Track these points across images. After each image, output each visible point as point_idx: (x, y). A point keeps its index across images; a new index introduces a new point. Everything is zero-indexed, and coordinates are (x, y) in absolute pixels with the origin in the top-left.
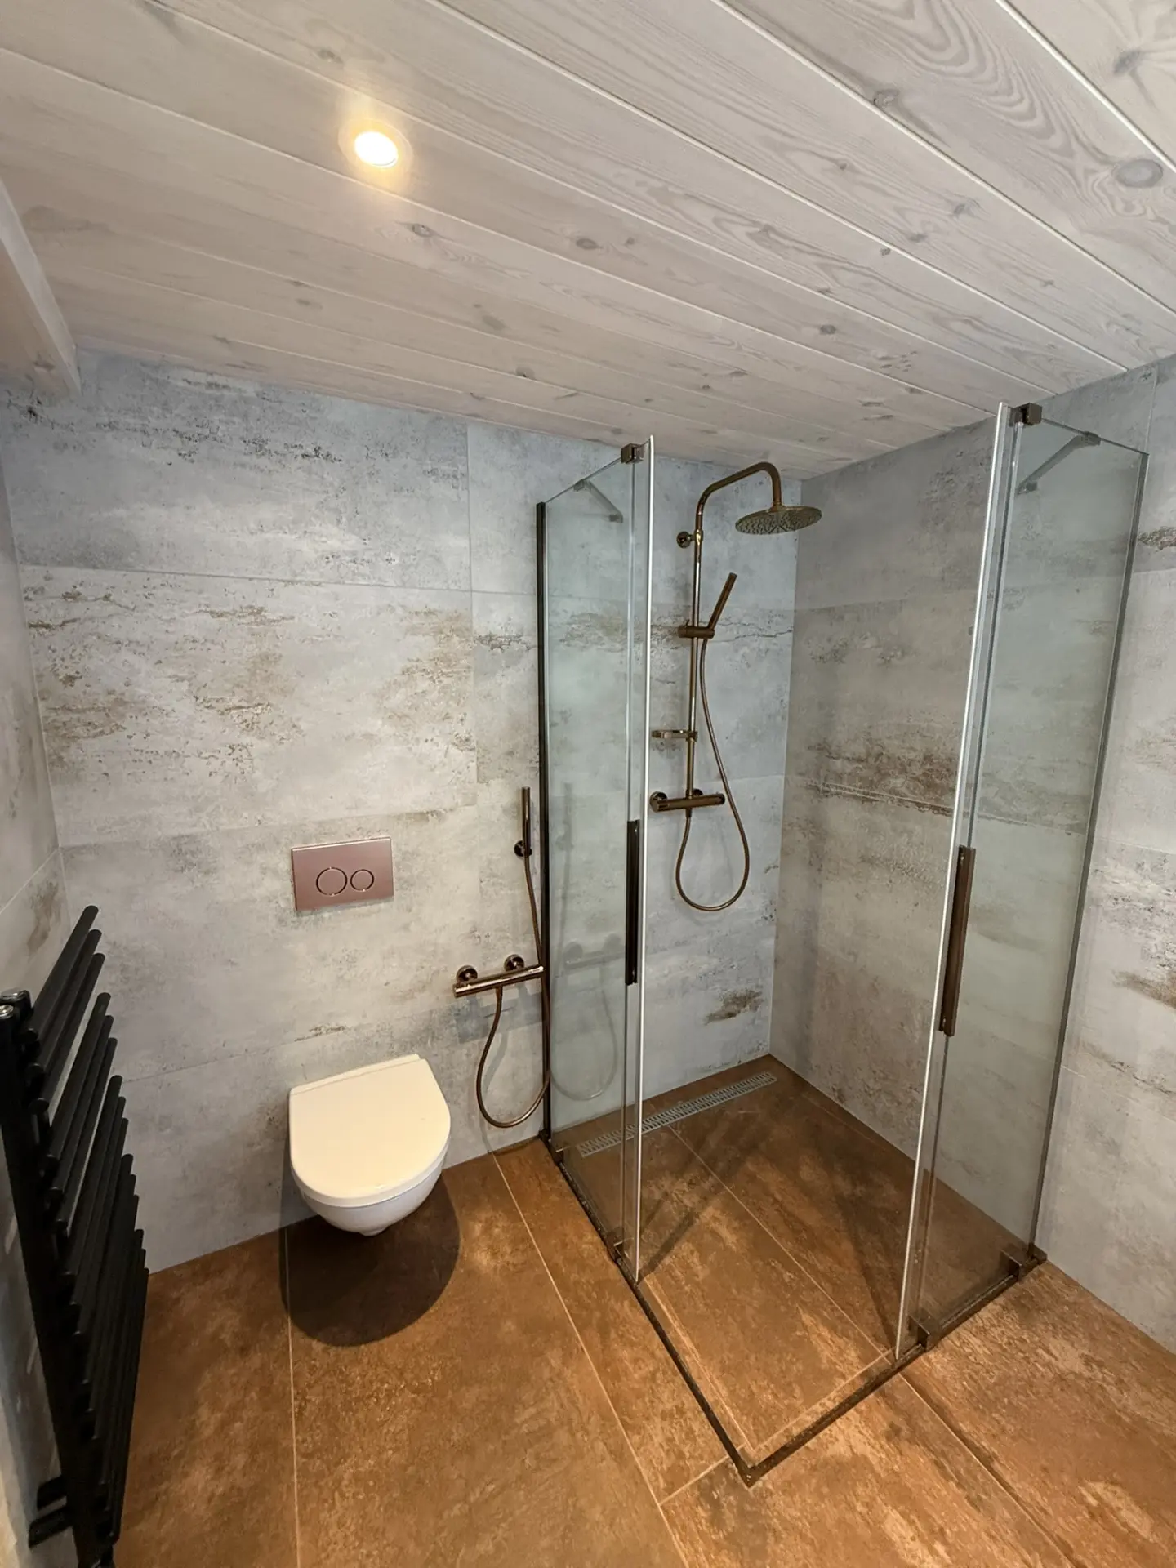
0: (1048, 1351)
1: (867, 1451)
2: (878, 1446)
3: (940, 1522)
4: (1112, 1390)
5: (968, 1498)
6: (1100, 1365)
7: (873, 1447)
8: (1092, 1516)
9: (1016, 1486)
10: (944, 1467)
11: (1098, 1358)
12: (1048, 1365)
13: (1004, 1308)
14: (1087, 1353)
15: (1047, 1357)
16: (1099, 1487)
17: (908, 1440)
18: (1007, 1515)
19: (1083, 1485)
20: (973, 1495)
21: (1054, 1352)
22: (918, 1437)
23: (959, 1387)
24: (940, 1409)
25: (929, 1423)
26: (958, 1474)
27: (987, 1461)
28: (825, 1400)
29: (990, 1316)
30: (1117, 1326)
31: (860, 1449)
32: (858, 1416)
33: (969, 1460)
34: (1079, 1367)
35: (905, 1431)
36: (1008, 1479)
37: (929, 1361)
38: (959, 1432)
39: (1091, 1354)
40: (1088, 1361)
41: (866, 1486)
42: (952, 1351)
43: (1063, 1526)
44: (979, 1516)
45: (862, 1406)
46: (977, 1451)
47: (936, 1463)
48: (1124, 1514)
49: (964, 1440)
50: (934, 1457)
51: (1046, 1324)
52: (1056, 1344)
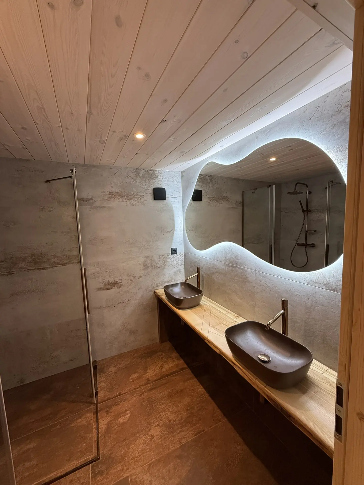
0: (111, 372)
1: (108, 420)
2: (108, 417)
3: (124, 410)
4: (120, 366)
5: (123, 402)
6: (116, 365)
7: (107, 418)
8: (133, 381)
9: (125, 392)
10: (117, 404)
11: (115, 365)
12: (112, 373)
13: (99, 375)
14: (114, 366)
15: (111, 373)
16: (131, 378)
17: (110, 409)
18: (128, 396)
19: (130, 380)
20: (123, 400)
21: (111, 371)
22: (110, 407)
23: (107, 393)
24: (108, 399)
25: (110, 403)
26: (119, 402)
27: (120, 395)
28: (94, 427)
29: (99, 378)
30: (113, 358)
31: (106, 423)
32: (100, 420)
33: (118, 398)
34: (115, 368)
35: (108, 409)
36: (124, 392)
37: (99, 396)
38: (114, 397)
39: (114, 365)
40: (115, 367)
41: (113, 424)
42: (101, 390)
43: (133, 387)
44: (126, 401)
45: (99, 417)
46: (118, 396)
47: (116, 405)
48: (135, 376)
49: (115, 397)
50: (115, 405)
51: (106, 369)
52: (110, 370)
